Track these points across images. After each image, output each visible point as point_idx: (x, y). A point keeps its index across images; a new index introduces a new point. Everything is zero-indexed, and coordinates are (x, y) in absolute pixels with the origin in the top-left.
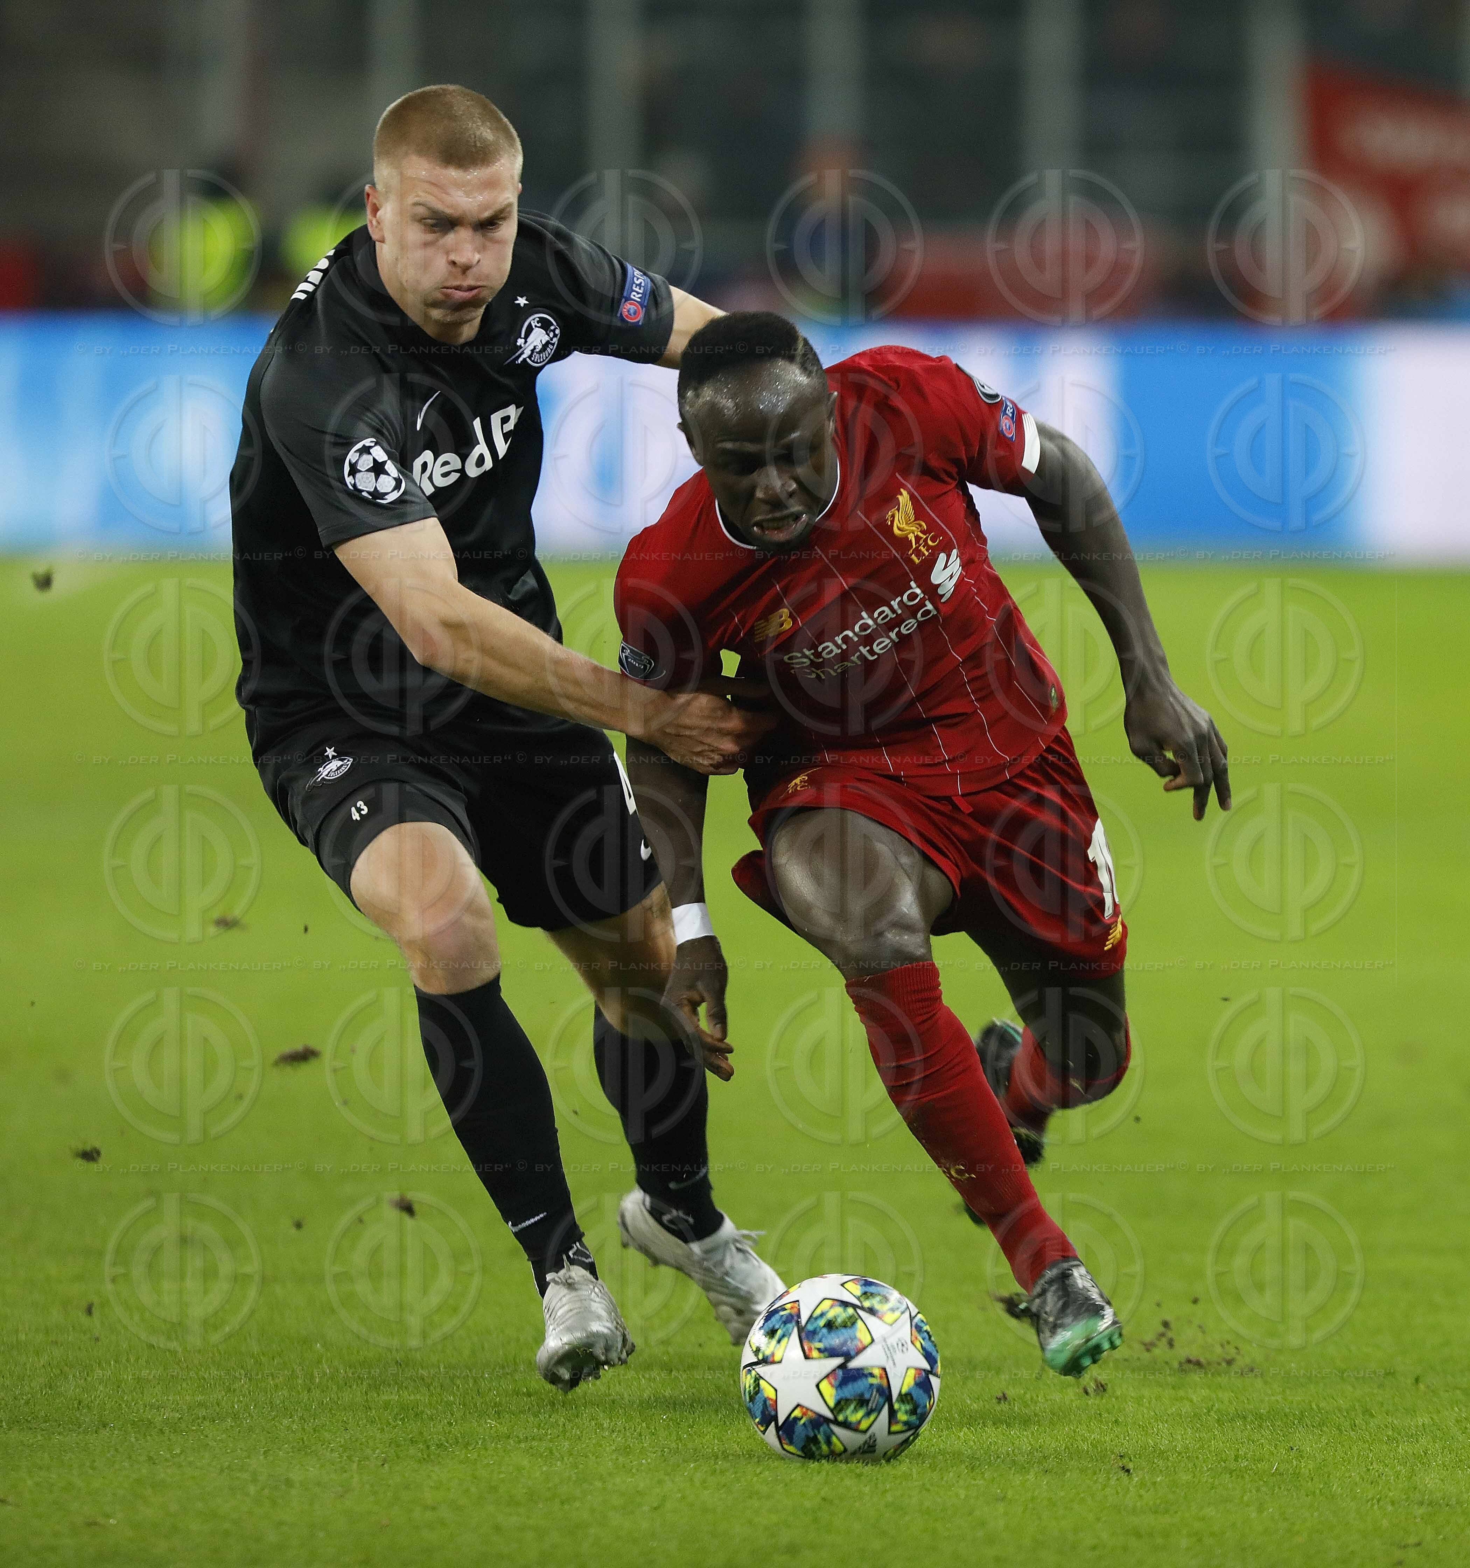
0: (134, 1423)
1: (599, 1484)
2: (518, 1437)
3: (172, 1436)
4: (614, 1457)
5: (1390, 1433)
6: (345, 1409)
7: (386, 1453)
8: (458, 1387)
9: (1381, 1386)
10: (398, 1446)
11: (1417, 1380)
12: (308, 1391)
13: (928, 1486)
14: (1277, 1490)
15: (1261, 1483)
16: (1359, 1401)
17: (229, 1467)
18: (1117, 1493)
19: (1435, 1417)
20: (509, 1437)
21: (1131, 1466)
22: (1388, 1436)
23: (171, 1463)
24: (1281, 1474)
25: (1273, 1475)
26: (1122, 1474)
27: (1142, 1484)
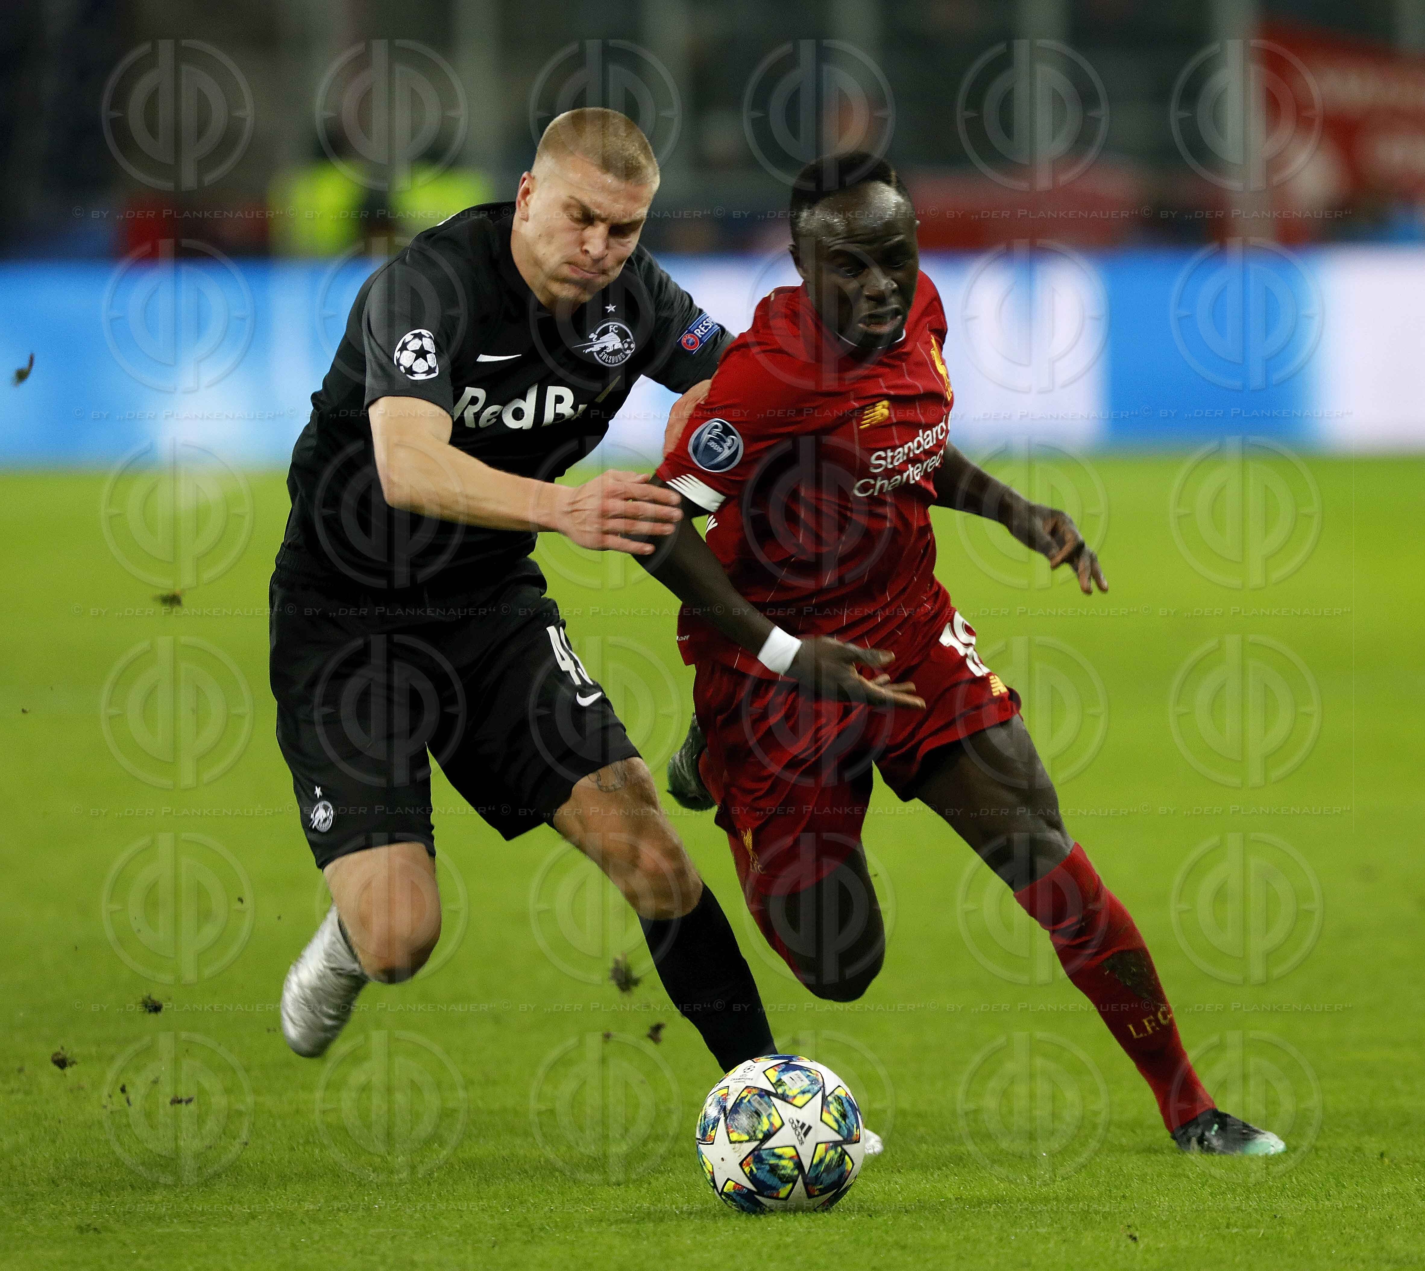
0: (279, 1215)
1: (679, 1259)
2: (609, 1220)
3: (312, 1226)
4: (692, 1235)
5: (1360, 1201)
6: (460, 1200)
7: (495, 1236)
8: (557, 1178)
9: (1352, 1161)
10: (506, 1230)
11: (1382, 1155)
12: (428, 1185)
13: (963, 1255)
14: (1263, 1253)
15: (1250, 1247)
16: (1332, 1174)
17: (361, 1252)
18: (1126, 1258)
19: (1398, 1187)
20: (601, 1221)
21: (1137, 1234)
22: (1358, 1204)
23: (310, 1249)
24: (1267, 1239)
25: (1260, 1239)
26: (1129, 1241)
27: (1148, 1250)
